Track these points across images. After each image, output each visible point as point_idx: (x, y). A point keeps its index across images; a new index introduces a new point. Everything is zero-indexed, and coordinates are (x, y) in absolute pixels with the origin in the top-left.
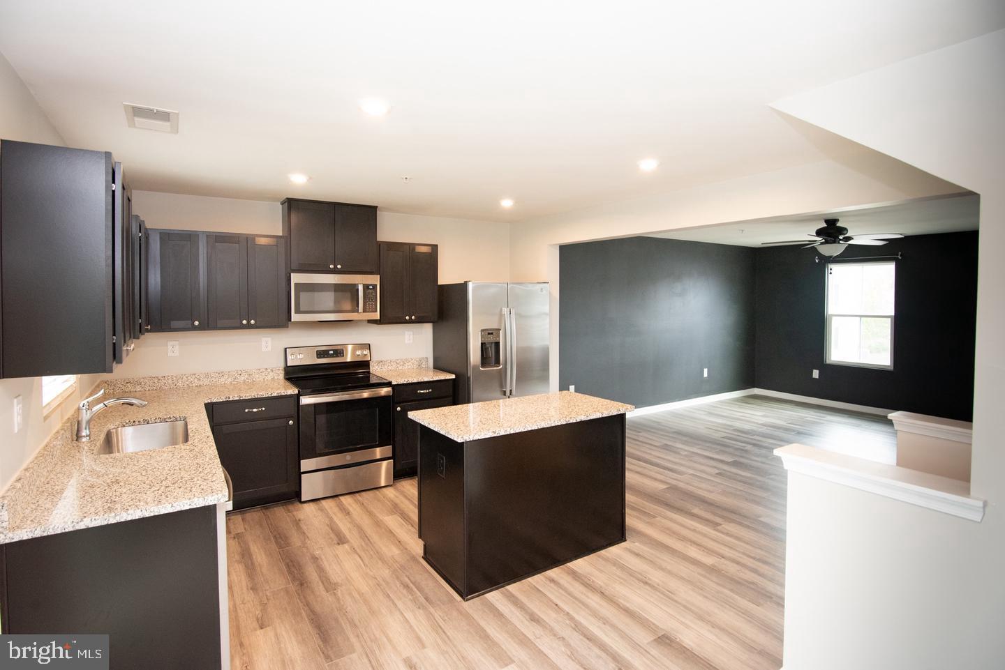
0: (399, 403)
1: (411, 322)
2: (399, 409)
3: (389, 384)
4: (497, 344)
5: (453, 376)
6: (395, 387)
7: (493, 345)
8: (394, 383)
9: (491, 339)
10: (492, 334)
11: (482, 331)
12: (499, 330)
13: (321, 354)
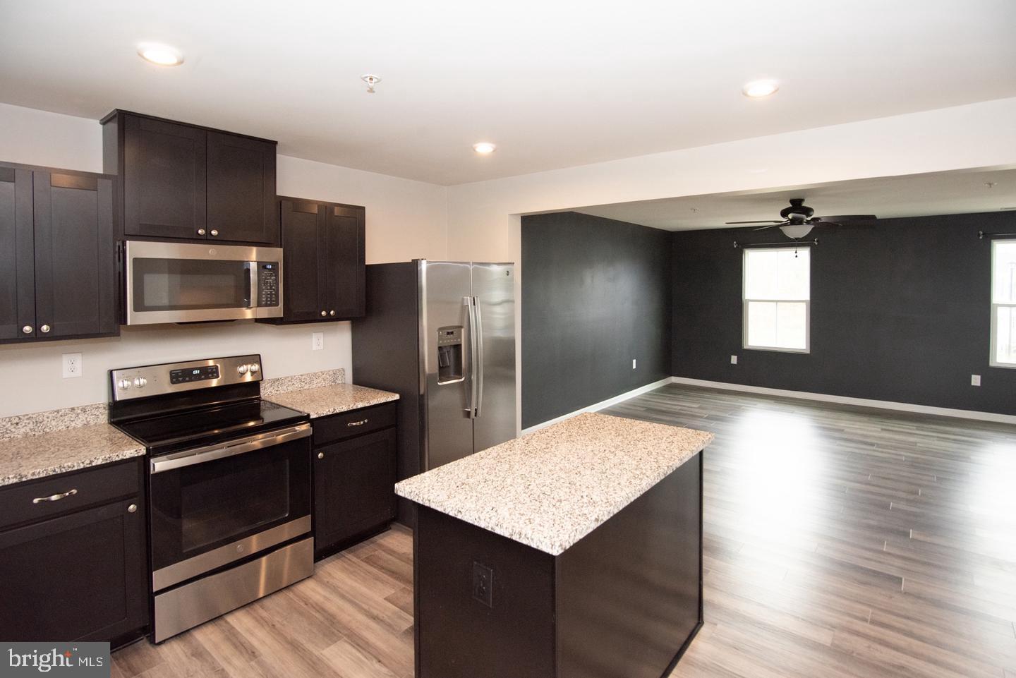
0: (320, 447)
1: (328, 319)
2: (320, 455)
3: (306, 418)
4: (457, 347)
5: (397, 397)
6: (314, 422)
7: (452, 351)
8: (313, 416)
9: (450, 341)
10: (452, 333)
11: (440, 329)
12: (461, 327)
13: (177, 376)
